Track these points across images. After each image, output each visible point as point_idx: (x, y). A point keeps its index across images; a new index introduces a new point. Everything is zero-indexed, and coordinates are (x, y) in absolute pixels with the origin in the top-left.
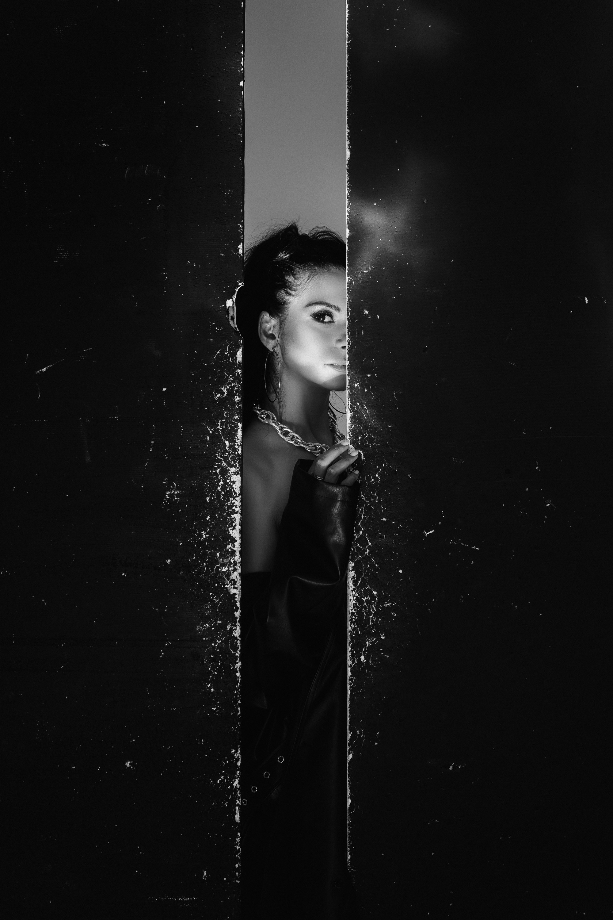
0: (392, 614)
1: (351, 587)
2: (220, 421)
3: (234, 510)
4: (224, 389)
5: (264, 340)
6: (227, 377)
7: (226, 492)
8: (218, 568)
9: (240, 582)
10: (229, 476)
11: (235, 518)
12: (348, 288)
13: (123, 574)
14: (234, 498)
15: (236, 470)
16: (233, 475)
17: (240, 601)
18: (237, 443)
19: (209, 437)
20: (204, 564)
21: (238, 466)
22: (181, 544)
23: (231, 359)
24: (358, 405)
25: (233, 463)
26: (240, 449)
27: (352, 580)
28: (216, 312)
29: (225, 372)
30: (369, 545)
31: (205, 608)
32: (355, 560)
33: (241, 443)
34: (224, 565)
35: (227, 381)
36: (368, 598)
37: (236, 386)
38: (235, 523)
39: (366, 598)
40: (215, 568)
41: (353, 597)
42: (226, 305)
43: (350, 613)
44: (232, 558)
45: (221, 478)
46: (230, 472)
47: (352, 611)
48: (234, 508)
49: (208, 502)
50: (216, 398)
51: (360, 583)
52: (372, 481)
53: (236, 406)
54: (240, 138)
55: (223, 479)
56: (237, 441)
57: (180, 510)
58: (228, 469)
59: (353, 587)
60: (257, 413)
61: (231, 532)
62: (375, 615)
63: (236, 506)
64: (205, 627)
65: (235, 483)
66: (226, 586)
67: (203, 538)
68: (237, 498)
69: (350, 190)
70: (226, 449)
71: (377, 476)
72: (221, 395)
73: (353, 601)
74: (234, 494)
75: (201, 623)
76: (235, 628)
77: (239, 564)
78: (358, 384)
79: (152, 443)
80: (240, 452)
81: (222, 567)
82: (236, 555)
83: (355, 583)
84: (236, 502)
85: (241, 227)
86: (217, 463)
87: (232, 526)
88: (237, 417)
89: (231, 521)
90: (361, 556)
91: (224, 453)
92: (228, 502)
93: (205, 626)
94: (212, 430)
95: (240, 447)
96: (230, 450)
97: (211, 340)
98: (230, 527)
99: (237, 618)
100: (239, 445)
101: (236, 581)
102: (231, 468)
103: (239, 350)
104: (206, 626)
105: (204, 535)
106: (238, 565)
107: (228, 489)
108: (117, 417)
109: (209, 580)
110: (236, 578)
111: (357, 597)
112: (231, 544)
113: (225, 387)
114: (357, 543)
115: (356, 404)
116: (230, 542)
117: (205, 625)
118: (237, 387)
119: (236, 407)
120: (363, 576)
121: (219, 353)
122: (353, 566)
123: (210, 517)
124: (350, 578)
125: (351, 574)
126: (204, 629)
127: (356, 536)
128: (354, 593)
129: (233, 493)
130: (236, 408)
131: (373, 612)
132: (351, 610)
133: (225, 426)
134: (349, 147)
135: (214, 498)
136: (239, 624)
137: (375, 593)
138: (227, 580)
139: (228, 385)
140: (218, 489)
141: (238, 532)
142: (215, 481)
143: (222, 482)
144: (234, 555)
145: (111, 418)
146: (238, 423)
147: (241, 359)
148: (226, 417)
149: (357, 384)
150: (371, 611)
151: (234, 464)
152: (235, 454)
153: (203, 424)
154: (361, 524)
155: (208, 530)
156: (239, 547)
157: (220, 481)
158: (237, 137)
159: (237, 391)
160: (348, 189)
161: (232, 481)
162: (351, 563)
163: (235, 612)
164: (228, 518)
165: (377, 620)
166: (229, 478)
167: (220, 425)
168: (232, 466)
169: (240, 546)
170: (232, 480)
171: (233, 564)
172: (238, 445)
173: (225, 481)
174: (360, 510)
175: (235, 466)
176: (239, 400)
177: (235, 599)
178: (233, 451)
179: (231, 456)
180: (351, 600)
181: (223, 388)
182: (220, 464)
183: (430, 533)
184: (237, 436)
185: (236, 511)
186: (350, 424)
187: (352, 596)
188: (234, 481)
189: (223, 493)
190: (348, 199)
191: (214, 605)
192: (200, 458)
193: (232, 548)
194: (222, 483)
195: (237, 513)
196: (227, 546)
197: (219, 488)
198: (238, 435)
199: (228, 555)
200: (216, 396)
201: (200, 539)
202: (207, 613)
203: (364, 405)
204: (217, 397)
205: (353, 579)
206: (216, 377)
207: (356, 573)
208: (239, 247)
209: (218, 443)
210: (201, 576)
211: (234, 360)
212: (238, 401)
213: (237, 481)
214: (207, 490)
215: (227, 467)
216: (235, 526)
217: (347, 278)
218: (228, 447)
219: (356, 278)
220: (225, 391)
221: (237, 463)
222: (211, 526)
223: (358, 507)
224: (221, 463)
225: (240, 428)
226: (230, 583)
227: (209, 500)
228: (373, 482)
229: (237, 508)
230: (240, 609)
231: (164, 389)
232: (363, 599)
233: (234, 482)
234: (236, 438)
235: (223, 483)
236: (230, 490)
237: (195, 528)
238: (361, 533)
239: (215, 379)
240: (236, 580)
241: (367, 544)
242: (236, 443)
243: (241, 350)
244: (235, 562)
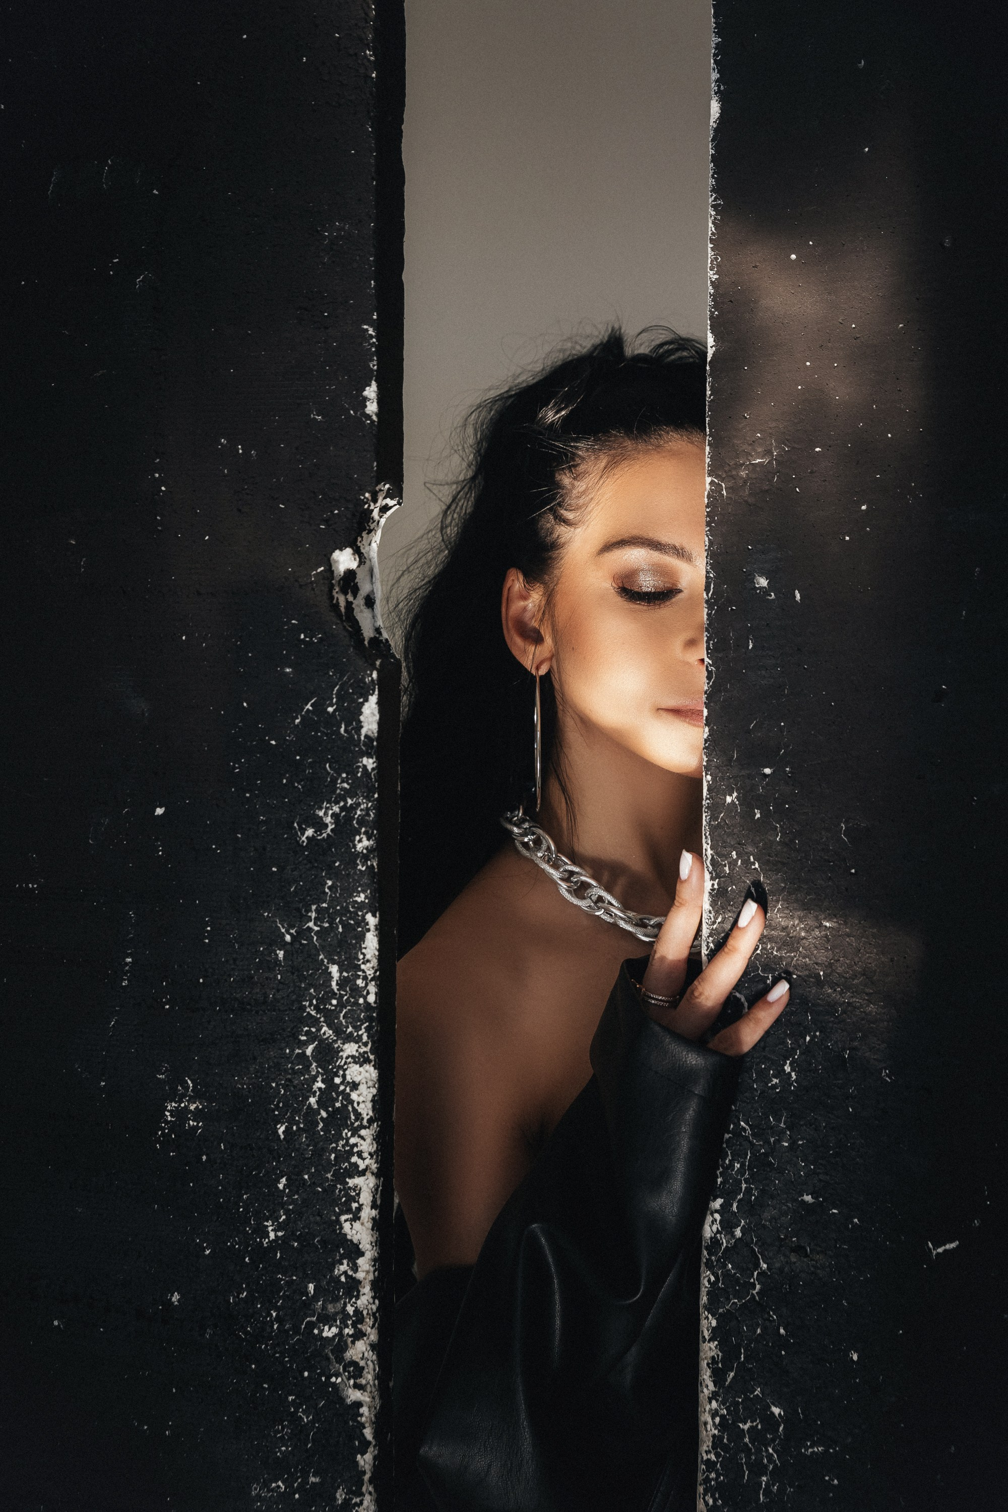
0: (827, 1478)
1: (707, 1386)
2: (314, 907)
3: (356, 1165)
4: (326, 814)
5: (515, 643)
6: (334, 781)
7: (333, 1111)
8: (310, 1325)
9: (374, 1370)
10: (340, 1067)
11: (358, 1190)
12: (708, 510)
13: (56, 1323)
14: (355, 1132)
15: (361, 1051)
16: (350, 1065)
17: (374, 1423)
18: (364, 971)
19: (282, 952)
20: (272, 1312)
21: (365, 1038)
22: (208, 1252)
23: (343, 726)
24: (735, 857)
25: (350, 1029)
26: (372, 988)
27: (709, 1367)
28: (301, 586)
29: (327, 765)
30: (761, 1269)
31: (275, 1436)
32: (721, 1310)
33: (375, 972)
34: (328, 1320)
35: (334, 792)
36: (755, 1424)
37: (359, 804)
38: (358, 1202)
39: (749, 1424)
40: (303, 1327)
41: (713, 1418)
42: (330, 566)
43: (702, 1461)
44: (349, 1302)
45: (318, 1072)
46: (345, 1055)
47: (709, 1457)
48: (354, 1159)
49: (282, 1137)
50: (304, 838)
51: (733, 1378)
52: (774, 1083)
53: (358, 865)
54: (367, 64)
55: (322, 1075)
56: (363, 967)
57: (204, 1158)
58: (336, 1046)
59: (712, 1387)
60: (512, 832)
61: (347, 1226)
62: (776, 1475)
63: (360, 1155)
64: (273, 1490)
65: (357, 1089)
66: (333, 1379)
67: (267, 1240)
68: (363, 1132)
69: (719, 217)
70: (333, 990)
71: (787, 1068)
72: (316, 832)
73: (713, 1429)
74: (356, 1120)
75: (263, 1478)
76: (358, 1500)
77: (372, 1320)
78: (735, 794)
79: (127, 964)
80: (371, 999)
81: (321, 1325)
82: (361, 1293)
83: (718, 1376)
84: (362, 1142)
85: (371, 335)
86: (306, 1028)
87: (349, 1211)
88: (362, 896)
89: (347, 1195)
90: (736, 1301)
91: (325, 1000)
92: (337, 1142)
93: (274, 1488)
94: (292, 931)
95: (373, 983)
96: (342, 992)
97: (288, 670)
98: (342, 1213)
99: (364, 1473)
100: (370, 977)
101: (363, 1368)
102: (346, 1046)
103: (367, 700)
104: (279, 1487)
105: (272, 1230)
106: (369, 1321)
107: (338, 1105)
108: (35, 886)
109: (287, 1359)
110: (362, 1359)
111: (722, 1417)
112: (345, 1262)
113: (327, 808)
114: (725, 1261)
115: (727, 856)
116: (343, 1257)
117: (274, 1485)
118: (361, 810)
119: (360, 867)
120: (742, 1359)
121: (311, 708)
122: (713, 1328)
123: (286, 1180)
124: (706, 1362)
125: (707, 1348)
126: (272, 1495)
127: (724, 1241)
128: (714, 1404)
129: (353, 1117)
130: (360, 870)
131: (771, 1467)
132: (707, 1452)
133: (327, 921)
134: (716, 88)
135: (298, 1128)
136: (371, 1489)
137: (776, 1411)
138: (337, 1362)
139: (337, 803)
140: (310, 1103)
141: (368, 1229)
142: (302, 1078)
143: (320, 1082)
144: (355, 1293)
145: (21, 886)
146: (367, 913)
147: (374, 727)
148: (331, 896)
149: (731, 795)
150: (765, 1461)
151: (355, 1034)
152: (356, 1003)
153: (266, 914)
154: (737, 1207)
155: (281, 1217)
156: (372, 1269)
157: (314, 1079)
158: (359, 61)
159: (362, 822)
160: (713, 213)
161: (348, 1082)
162: (707, 1318)
163: (359, 1456)
164: (339, 1186)
165: (781, 1490)
166: (341, 1072)
167: (315, 918)
168: (349, 1038)
169: (373, 1266)
170: (348, 1078)
171: (354, 1319)
172: (365, 978)
173: (329, 1081)
174: (737, 1166)
175: (357, 1041)
176: (367, 848)
177: (359, 1419)
178: (351, 996)
179: (345, 1011)
180: (706, 1424)
181: (323, 811)
182: (313, 1030)
183: (945, 1251)
184: (364, 951)
185: (360, 1169)
186: (710, 912)
187: (709, 1412)
188: (354, 1082)
189: (324, 1114)
190: (712, 246)
191: (300, 1431)
192: (257, 1012)
193: (350, 1273)
194: (319, 1084)
195: (362, 1173)
196: (335, 1268)
197: (312, 1100)
198: (365, 948)
199: (339, 1293)
200: (303, 834)
201: (261, 1242)
202: (280, 1451)
203: (752, 859)
204: (305, 836)
205: (712, 1363)
206: (302, 780)
207: (720, 1347)
208: (366, 393)
209: (307, 971)
210: (263, 1346)
211: (352, 729)
212: (365, 851)
213: (364, 1081)
214: (278, 1103)
215: (336, 1041)
216: (359, 1209)
217: (708, 480)
218: (337, 984)
219: (735, 479)
220: (328, 820)
221: (363, 1030)
222: (291, 1207)
223: (730, 1158)
224: (319, 1030)
225: (372, 928)
226: (344, 1370)
227: (284, 1132)
228: (775, 1087)
229: (364, 1159)
230: (375, 1446)
231: (159, 811)
232: (741, 1425)
233: (355, 1086)
234: (361, 957)
235: (323, 1086)
236: (344, 1107)
237: (246, 1210)
238: (738, 1233)
239: (299, 783)
240: (362, 1363)
241: (757, 1265)
242: (360, 973)
243: (373, 699)
244: (357, 1312)
